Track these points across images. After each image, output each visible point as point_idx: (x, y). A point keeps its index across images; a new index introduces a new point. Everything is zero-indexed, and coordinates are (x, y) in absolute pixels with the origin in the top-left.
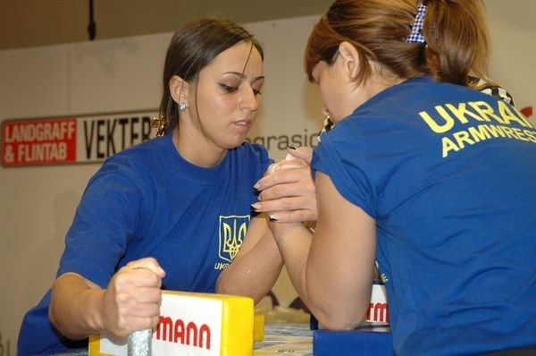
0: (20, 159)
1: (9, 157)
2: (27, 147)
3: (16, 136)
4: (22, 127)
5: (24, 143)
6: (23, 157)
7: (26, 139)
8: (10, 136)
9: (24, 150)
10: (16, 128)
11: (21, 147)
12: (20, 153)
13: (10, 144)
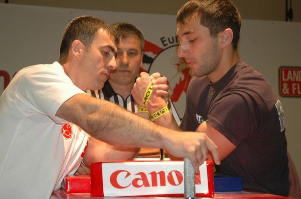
0: (294, 92)
1: (285, 91)
2: (299, 85)
3: (289, 77)
4: (294, 72)
5: (295, 82)
6: (296, 91)
7: (297, 80)
8: (286, 77)
9: (296, 86)
10: (290, 72)
11: (294, 85)
12: (294, 89)
13: (286, 82)
